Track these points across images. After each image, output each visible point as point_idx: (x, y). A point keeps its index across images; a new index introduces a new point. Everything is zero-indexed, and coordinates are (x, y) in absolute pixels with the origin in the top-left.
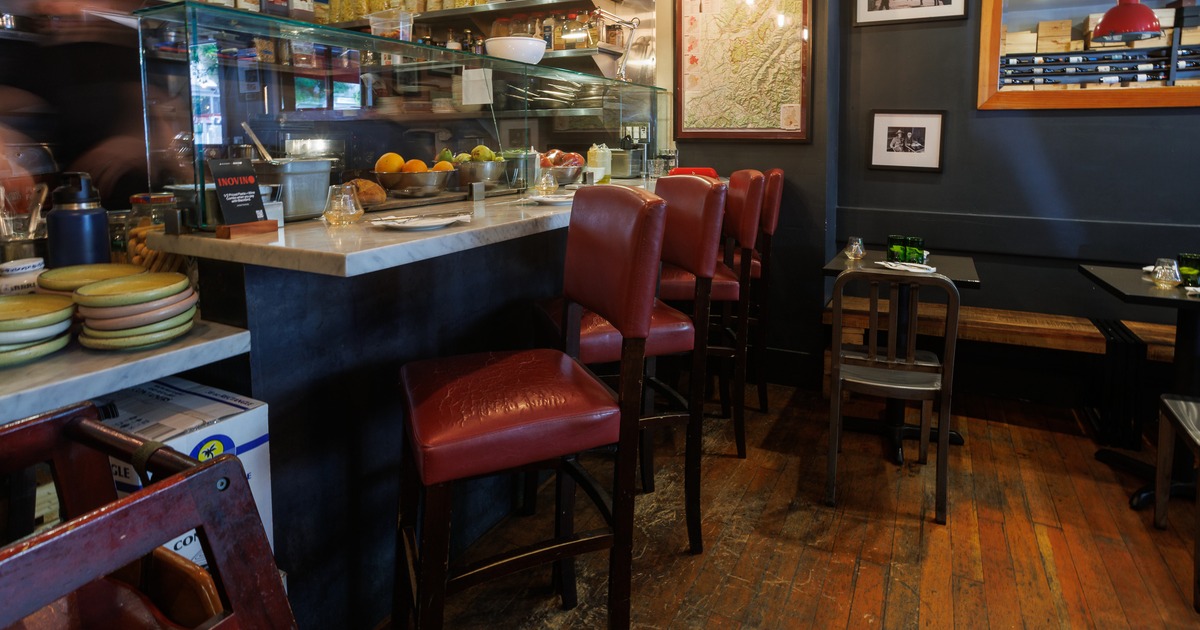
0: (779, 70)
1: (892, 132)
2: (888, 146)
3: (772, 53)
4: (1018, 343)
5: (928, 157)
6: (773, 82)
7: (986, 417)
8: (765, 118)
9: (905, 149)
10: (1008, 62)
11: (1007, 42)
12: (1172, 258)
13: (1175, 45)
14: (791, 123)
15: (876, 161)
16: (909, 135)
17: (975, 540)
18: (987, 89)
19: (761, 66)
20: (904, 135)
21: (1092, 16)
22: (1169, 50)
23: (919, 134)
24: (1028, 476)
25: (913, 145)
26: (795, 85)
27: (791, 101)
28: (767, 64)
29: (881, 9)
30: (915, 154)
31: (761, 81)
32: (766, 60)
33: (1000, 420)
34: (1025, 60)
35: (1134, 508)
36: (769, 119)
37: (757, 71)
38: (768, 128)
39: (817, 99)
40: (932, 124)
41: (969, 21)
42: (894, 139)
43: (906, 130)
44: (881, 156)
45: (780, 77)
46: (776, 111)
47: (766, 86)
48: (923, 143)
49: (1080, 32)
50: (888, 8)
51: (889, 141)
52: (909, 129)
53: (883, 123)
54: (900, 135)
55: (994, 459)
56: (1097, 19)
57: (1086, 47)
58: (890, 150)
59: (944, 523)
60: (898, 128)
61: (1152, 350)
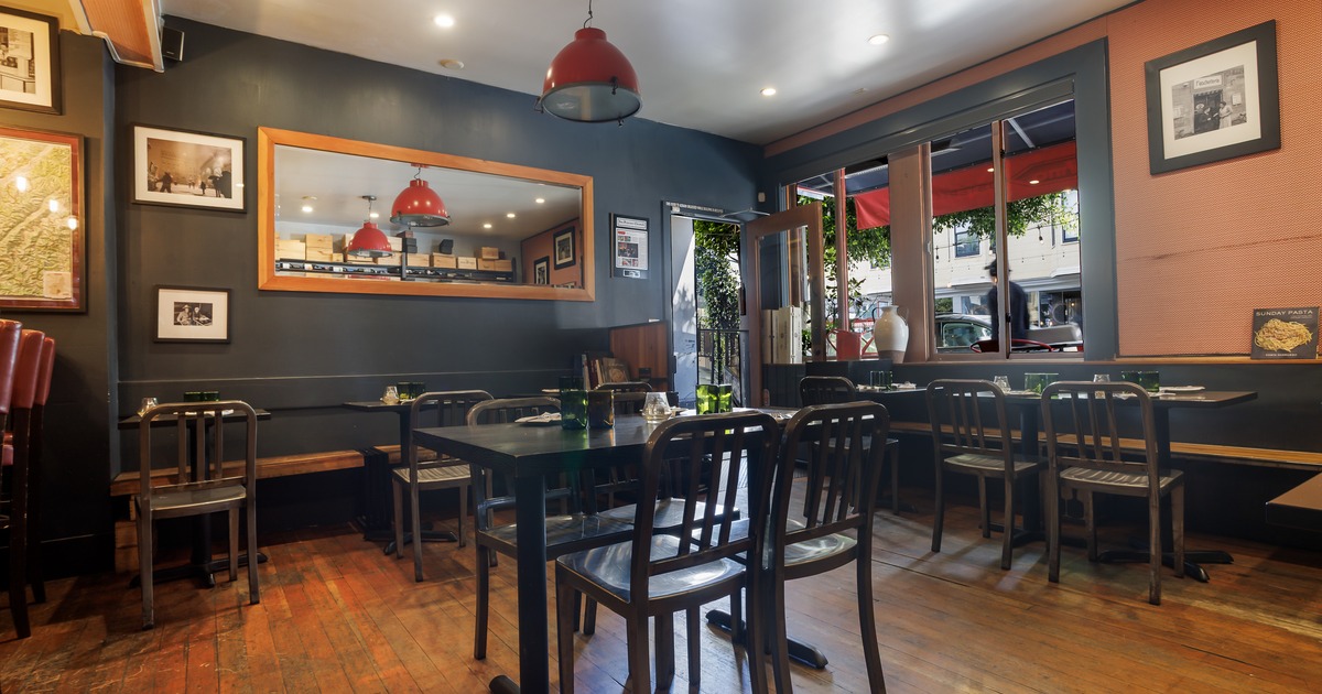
0: (40, 233)
1: (179, 307)
2: (175, 319)
3: (28, 215)
4: (304, 472)
5: (217, 329)
6: (31, 246)
7: (284, 542)
8: (21, 285)
9: (193, 323)
10: (281, 266)
11: (280, 247)
12: (393, 385)
13: (404, 267)
14: (59, 291)
15: (162, 334)
16: (197, 310)
17: (284, 603)
18: (265, 272)
19: (12, 227)
20: (192, 310)
21: (347, 235)
22: (401, 268)
23: (207, 310)
24: (319, 562)
25: (201, 319)
26: (63, 252)
27: (58, 268)
28: (22, 225)
29: (162, 191)
30: (203, 326)
31: (13, 244)
32: (21, 222)
33: (296, 541)
34: (296, 265)
35: (387, 554)
36: (27, 286)
37: (7, 232)
38: (25, 296)
39: (92, 268)
40: (219, 301)
41: (248, 215)
42: (181, 314)
43: (193, 306)
44: (167, 328)
45: (40, 242)
46: (37, 277)
47: (21, 250)
48: (211, 317)
49: (339, 247)
50: (169, 191)
51: (176, 316)
52: (197, 305)
53: (168, 299)
54: (187, 310)
55: (292, 561)
56: (350, 237)
57: (345, 260)
58: (177, 323)
59: (258, 602)
60: (186, 304)
61: (391, 457)
